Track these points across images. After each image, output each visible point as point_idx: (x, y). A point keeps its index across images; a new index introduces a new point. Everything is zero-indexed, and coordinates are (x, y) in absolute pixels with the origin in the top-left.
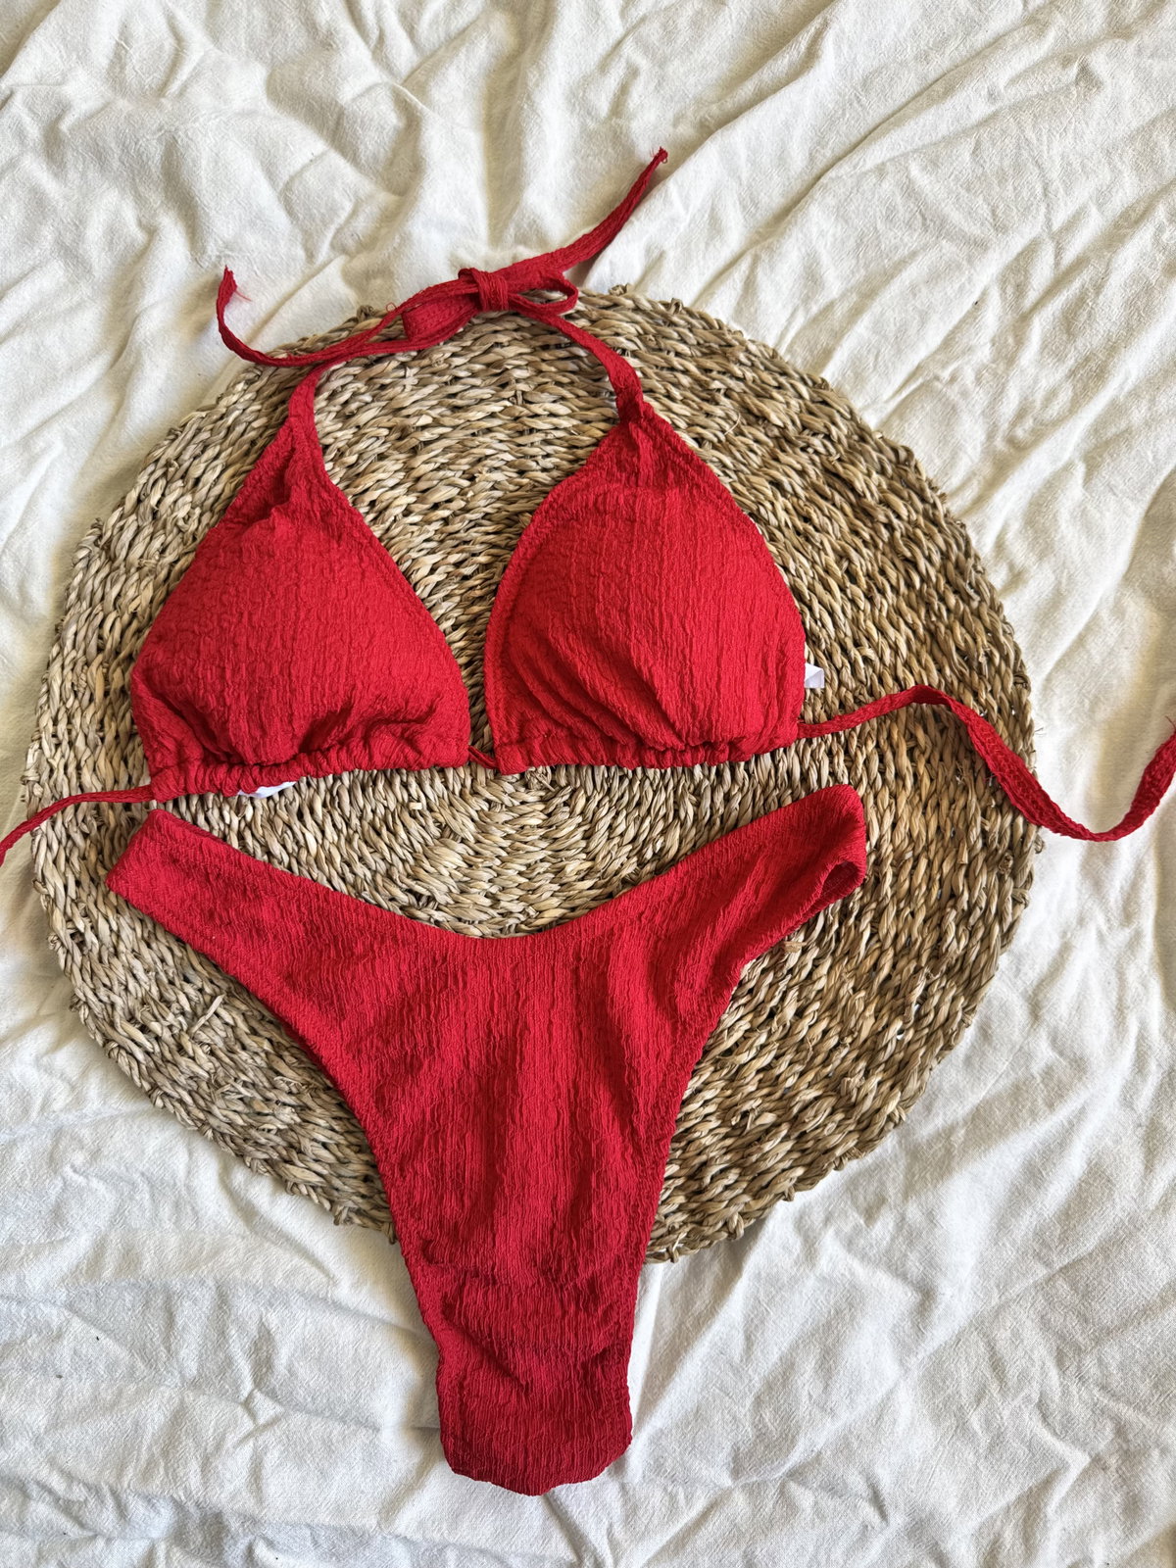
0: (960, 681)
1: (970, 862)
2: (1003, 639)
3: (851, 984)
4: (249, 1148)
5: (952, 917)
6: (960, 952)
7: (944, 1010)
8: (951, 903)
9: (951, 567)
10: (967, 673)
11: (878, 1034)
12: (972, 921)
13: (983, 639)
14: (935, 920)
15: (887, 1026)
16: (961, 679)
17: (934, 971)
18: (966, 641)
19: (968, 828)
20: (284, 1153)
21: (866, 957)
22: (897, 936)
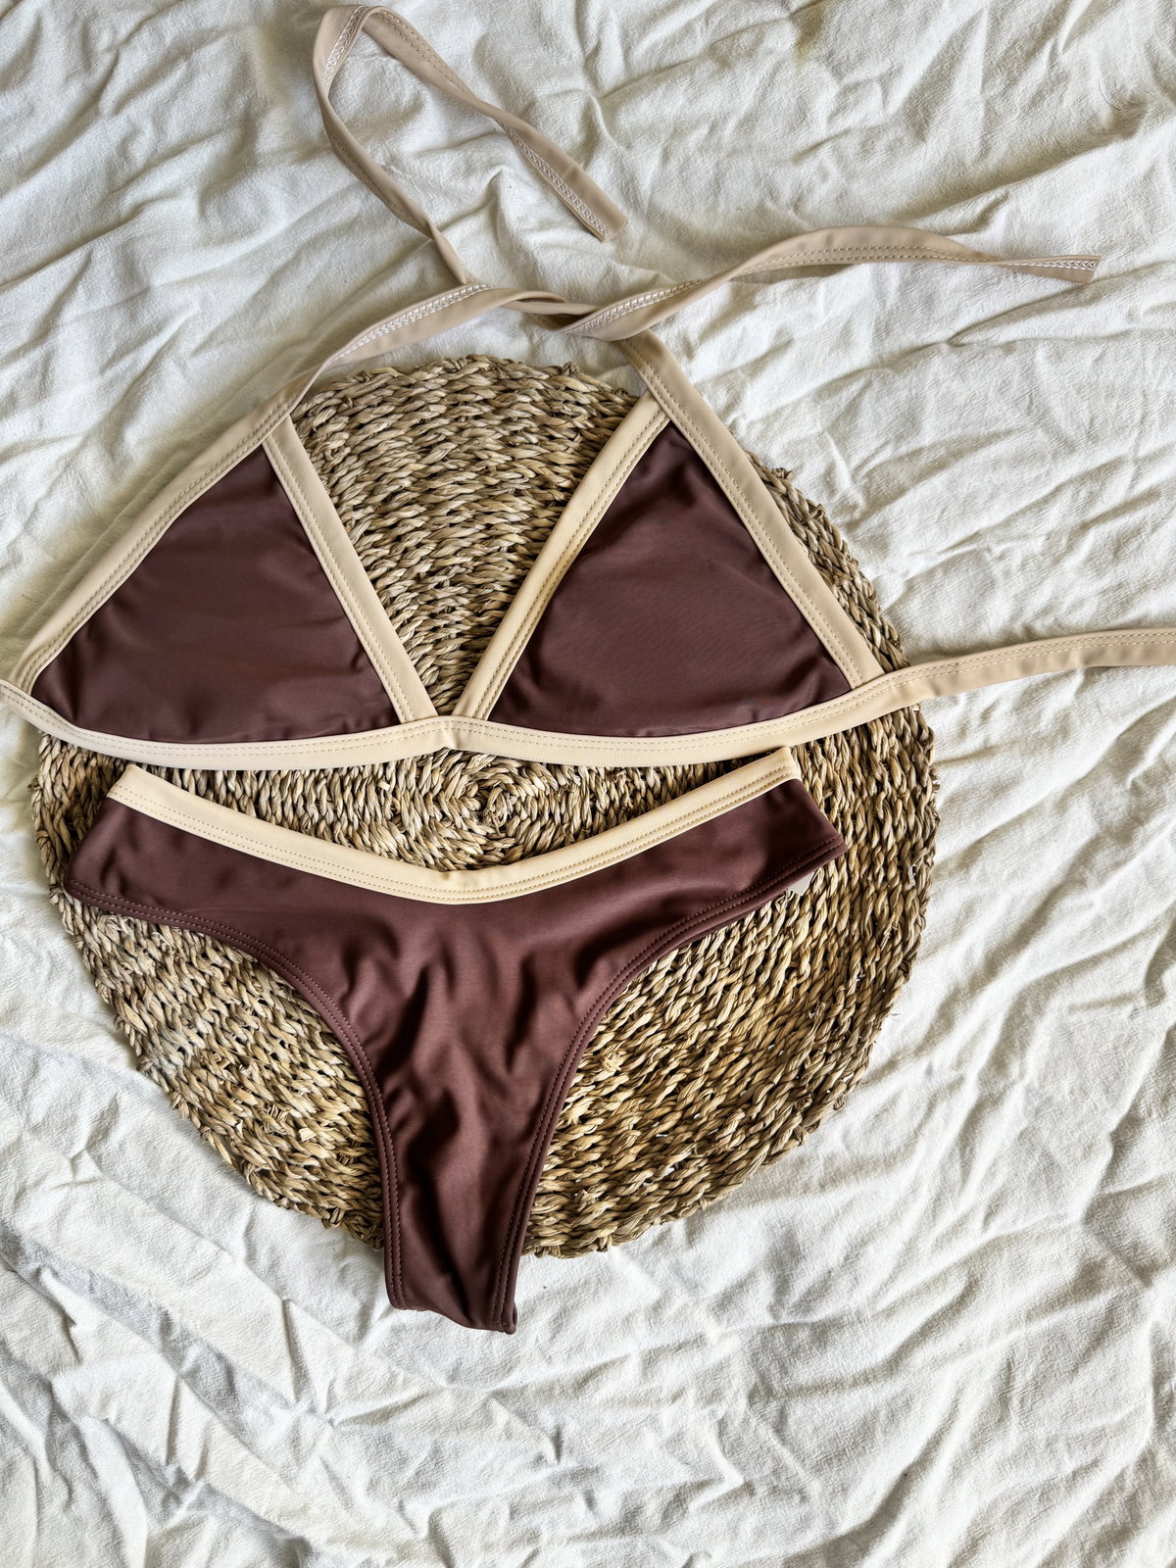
0: (860, 939)
1: (779, 1084)
2: (911, 927)
3: (636, 1120)
4: (104, 973)
5: (740, 1116)
6: (729, 1148)
7: (691, 1184)
8: (745, 1106)
9: (908, 846)
10: (869, 937)
11: (629, 1171)
12: (752, 1130)
13: (896, 917)
14: (727, 1111)
15: (640, 1170)
16: (862, 938)
17: (701, 1150)
18: (883, 911)
19: (793, 1056)
20: (129, 993)
21: (659, 1107)
22: (691, 1105)
